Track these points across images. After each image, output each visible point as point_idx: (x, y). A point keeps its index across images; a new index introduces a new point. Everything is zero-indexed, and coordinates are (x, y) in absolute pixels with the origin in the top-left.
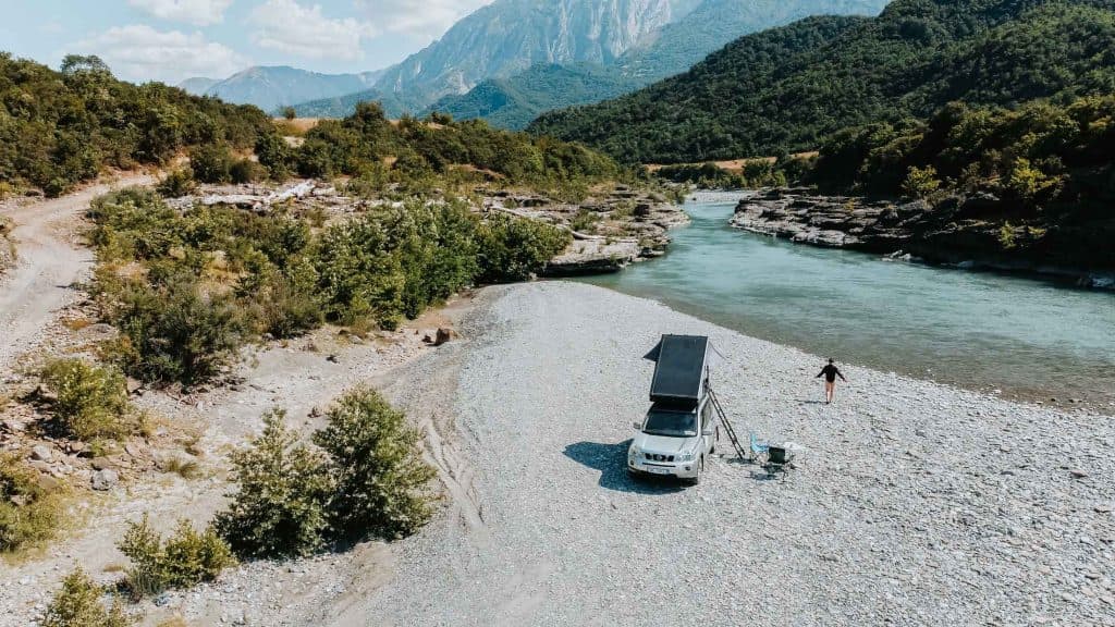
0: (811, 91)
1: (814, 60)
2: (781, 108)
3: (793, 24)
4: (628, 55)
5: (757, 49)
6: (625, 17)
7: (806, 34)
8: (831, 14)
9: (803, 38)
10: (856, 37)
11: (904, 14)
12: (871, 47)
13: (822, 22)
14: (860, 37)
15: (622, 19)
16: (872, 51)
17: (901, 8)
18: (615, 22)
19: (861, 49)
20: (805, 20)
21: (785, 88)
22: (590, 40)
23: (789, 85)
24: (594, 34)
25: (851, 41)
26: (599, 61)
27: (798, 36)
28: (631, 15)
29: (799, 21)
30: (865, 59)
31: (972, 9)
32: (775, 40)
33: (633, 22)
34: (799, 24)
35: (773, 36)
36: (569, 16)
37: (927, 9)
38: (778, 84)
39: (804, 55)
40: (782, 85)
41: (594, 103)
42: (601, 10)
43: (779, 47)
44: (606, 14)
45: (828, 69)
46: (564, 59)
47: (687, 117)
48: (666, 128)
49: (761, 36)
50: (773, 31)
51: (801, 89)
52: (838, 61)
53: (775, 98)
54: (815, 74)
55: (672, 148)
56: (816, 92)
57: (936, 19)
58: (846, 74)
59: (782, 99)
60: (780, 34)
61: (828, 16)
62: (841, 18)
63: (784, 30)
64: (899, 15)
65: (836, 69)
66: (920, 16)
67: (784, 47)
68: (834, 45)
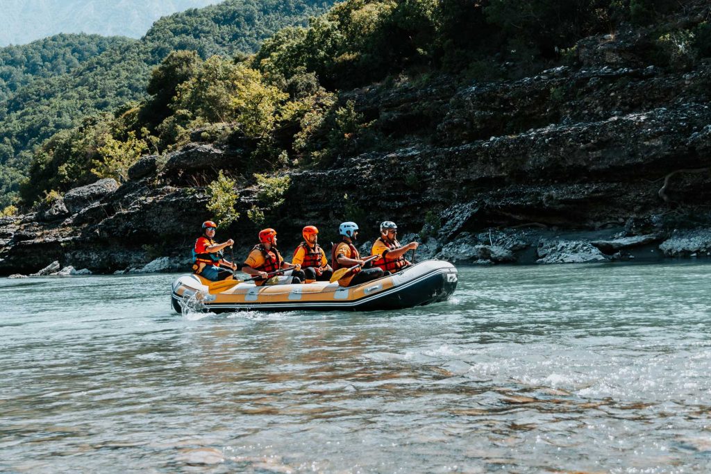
1: (63, 86)
2: (17, 149)
7: (55, 57)
8: (89, 34)
9: (50, 61)
10: (118, 58)
11: (176, 33)
12: (138, 72)
13: (76, 42)
14: (123, 59)
16: (138, 76)
17: (173, 26)
19: (124, 74)
21: (23, 122)
23: (30, 117)
25: (112, 63)
27: (44, 58)
29: (45, 40)
30: (130, 87)
31: (258, 33)
32: (13, 62)
34: (45, 44)
37: (206, 29)
38: (14, 115)
39: (51, 80)
40: (19, 118)
43: (18, 73)
45: (82, 97)
50: (8, 50)
51: (45, 123)
52: (96, 88)
53: (9, 135)
54: (65, 103)
56: (65, 127)
57: (217, 42)
58: (106, 104)
59: (20, 136)
60: (19, 55)
61: (84, 36)
62: (101, 39)
63: (25, 49)
64: (171, 33)
65: (93, 98)
66: (196, 36)
67: (25, 72)
68: (90, 69)
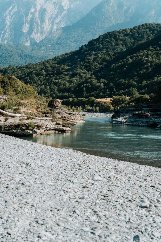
0: (147, 61)
3: (136, 27)
4: (44, 42)
5: (116, 40)
6: (42, 21)
7: (143, 33)
8: (156, 23)
9: (141, 35)
13: (151, 27)
15: (41, 22)
18: (37, 24)
20: (143, 25)
22: (23, 33)
23: (135, 58)
24: (26, 29)
26: (28, 44)
27: (139, 33)
28: (47, 20)
29: (139, 26)
32: (126, 35)
33: (47, 24)
34: (139, 27)
35: (124, 32)
36: (11, 18)
38: (129, 57)
41: (24, 65)
42: (30, 16)
43: (128, 39)
44: (32, 19)
46: (7, 43)
47: (78, 74)
48: (66, 79)
49: (118, 32)
50: (125, 30)
51: (142, 60)
55: (68, 90)
56: (150, 62)
59: (132, 65)
67: (131, 39)
